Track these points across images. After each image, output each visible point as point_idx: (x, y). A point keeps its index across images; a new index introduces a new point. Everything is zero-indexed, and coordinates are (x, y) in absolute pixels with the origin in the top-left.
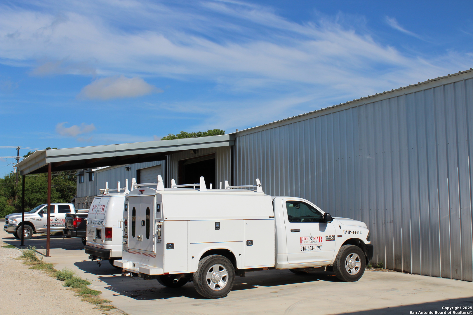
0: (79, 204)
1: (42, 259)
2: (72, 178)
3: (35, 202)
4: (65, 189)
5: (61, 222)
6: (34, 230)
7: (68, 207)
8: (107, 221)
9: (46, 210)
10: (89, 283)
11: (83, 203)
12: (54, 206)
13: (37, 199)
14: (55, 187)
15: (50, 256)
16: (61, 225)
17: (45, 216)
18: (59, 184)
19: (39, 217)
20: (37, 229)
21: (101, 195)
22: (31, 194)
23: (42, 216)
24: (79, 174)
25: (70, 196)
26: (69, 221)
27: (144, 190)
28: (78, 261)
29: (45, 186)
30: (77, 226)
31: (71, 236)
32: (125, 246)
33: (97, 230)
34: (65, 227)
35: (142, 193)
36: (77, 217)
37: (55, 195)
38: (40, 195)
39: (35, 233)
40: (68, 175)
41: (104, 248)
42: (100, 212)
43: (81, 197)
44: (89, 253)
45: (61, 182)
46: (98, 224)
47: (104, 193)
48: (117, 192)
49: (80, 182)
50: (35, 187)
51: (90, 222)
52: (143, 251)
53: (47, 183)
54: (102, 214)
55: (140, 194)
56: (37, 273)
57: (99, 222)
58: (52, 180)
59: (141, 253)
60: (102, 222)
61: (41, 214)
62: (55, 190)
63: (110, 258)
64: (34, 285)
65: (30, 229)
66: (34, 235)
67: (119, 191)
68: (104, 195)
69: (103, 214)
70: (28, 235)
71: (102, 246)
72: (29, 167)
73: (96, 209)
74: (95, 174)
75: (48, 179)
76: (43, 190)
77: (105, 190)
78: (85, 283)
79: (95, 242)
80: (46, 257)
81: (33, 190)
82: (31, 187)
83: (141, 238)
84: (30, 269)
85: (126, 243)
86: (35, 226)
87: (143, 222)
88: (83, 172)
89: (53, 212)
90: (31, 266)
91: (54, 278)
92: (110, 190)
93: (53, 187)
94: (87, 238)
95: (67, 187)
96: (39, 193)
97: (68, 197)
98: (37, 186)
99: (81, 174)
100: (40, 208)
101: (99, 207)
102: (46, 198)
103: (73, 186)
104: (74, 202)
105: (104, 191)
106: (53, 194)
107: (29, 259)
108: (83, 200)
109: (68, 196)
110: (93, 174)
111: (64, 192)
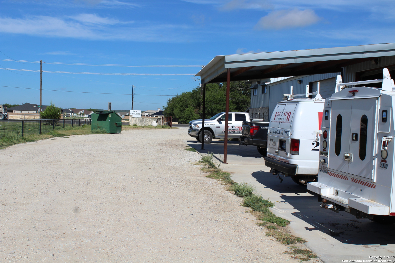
0: (253, 114)
1: (219, 166)
2: (246, 93)
3: (216, 112)
4: (240, 102)
5: (238, 129)
6: (213, 136)
7: (244, 116)
8: (293, 131)
9: (225, 118)
10: (271, 205)
11: (256, 114)
12: (231, 114)
13: (217, 110)
14: (232, 100)
15: (227, 163)
16: (238, 132)
17: (223, 123)
18: (235, 97)
19: (217, 124)
20: (216, 135)
21: (286, 101)
22: (213, 105)
23: (221, 123)
24: (253, 87)
25: (244, 108)
26: (245, 129)
27: (357, 91)
28: (255, 171)
29: (224, 99)
30: (254, 134)
31: (247, 144)
32: (323, 166)
33: (281, 141)
34: (241, 134)
35: (354, 95)
36: (254, 125)
37: (232, 107)
38: (220, 106)
39: (214, 138)
40: (242, 90)
41: (289, 163)
42: (285, 120)
43: (255, 108)
44: (270, 167)
45: (237, 96)
46: (282, 133)
47: (288, 98)
48: (305, 97)
49: (254, 95)
50: (216, 99)
51: (273, 131)
52: (353, 176)
53: (226, 96)
54: (287, 122)
55: (350, 97)
56: (214, 183)
57: (284, 132)
58: (230, 94)
59: (349, 179)
60: (287, 132)
61: (220, 121)
62: (232, 102)
63: (295, 175)
64: (208, 201)
65: (210, 134)
66: (213, 140)
67: (307, 96)
68: (290, 101)
69: (289, 122)
70: (209, 140)
71: (286, 160)
72: (209, 76)
73: (280, 117)
74: (268, 87)
75: (226, 93)
76: (222, 102)
77: (290, 95)
78: (268, 204)
79: (277, 154)
80: (223, 164)
81: (214, 102)
82: (213, 99)
83: (350, 157)
84: (206, 177)
85: (325, 161)
86: (214, 132)
87: (354, 135)
88: (257, 85)
89: (231, 120)
90: (208, 174)
91: (231, 192)
92: (295, 96)
93: (230, 100)
94: (268, 149)
95: (242, 100)
96: (219, 104)
97: (242, 109)
98: (218, 99)
99: (255, 88)
100: (219, 116)
101: (283, 115)
102: (224, 108)
103: (246, 99)
104: (248, 112)
105: (288, 96)
106: (230, 106)
107: (207, 166)
108: (256, 110)
109: (242, 107)
110: (266, 87)
111: (239, 104)
